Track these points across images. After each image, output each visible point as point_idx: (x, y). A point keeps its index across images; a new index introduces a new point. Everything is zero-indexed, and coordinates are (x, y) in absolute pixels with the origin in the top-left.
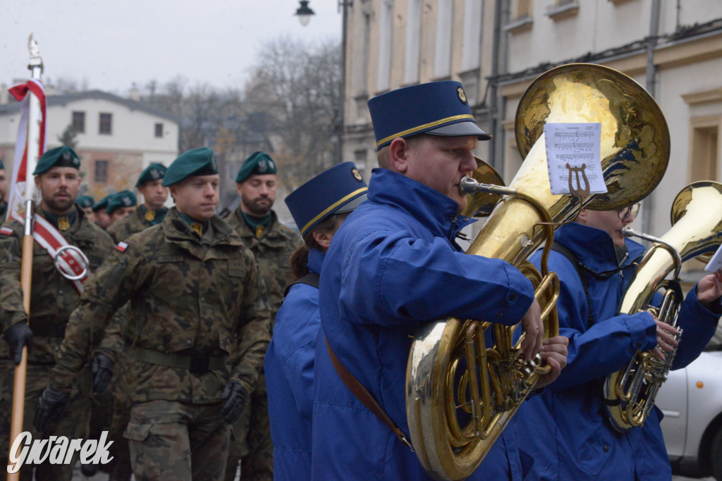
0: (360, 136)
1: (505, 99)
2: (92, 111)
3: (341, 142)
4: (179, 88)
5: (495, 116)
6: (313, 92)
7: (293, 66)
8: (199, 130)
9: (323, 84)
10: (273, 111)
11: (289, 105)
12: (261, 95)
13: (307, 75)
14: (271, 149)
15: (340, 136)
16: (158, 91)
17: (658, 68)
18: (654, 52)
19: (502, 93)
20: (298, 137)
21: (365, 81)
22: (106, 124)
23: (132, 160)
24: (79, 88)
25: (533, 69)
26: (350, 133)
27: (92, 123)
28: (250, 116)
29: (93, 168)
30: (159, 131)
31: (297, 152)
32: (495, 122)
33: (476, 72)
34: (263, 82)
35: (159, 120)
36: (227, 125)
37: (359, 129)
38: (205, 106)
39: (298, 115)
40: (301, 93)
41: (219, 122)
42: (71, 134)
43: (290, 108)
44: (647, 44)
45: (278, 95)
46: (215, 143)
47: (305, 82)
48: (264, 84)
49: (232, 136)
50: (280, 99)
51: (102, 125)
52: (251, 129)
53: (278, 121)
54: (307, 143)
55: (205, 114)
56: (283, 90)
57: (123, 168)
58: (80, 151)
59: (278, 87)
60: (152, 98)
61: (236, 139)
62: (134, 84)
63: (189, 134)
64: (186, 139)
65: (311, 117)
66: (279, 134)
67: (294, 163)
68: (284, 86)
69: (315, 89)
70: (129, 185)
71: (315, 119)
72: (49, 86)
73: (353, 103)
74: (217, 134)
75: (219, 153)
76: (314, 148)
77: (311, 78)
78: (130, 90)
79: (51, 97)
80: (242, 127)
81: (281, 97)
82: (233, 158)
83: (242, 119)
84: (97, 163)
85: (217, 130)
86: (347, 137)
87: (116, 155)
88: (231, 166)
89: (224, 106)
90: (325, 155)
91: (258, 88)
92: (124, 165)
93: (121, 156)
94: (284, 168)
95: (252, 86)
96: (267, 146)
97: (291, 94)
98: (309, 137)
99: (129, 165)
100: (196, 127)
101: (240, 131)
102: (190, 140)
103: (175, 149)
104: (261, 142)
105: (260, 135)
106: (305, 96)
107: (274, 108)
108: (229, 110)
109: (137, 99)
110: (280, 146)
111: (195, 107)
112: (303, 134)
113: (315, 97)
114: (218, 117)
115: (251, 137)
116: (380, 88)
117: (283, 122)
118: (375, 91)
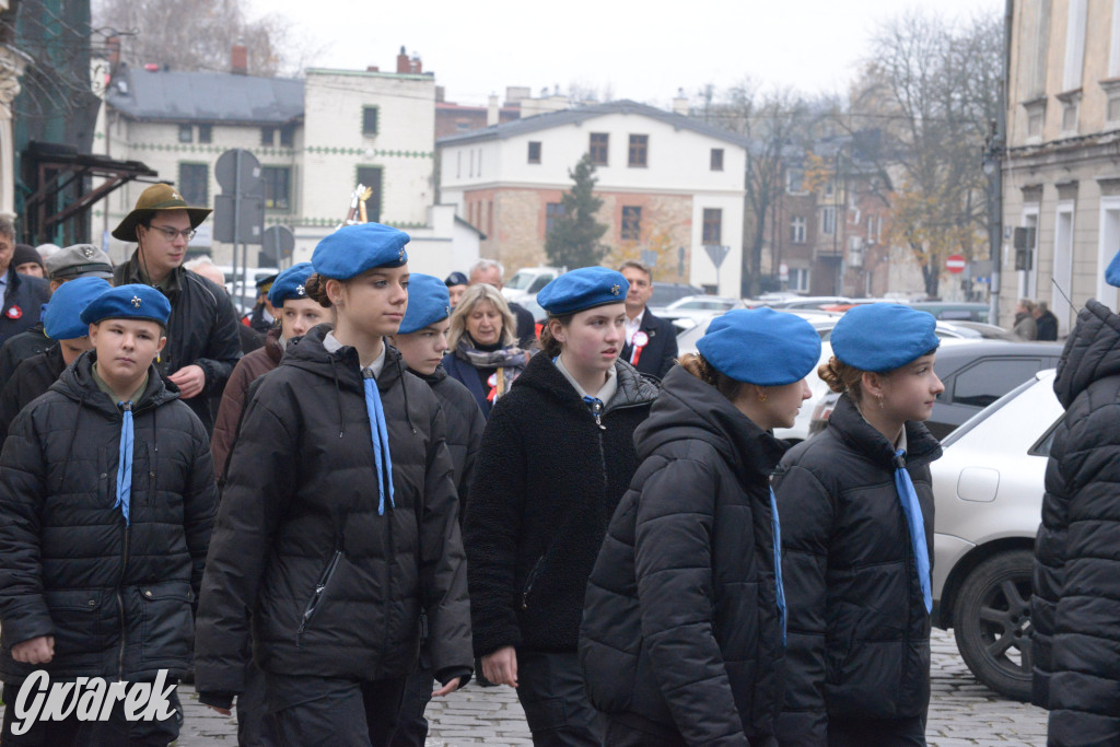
0: (1032, 162)
2: (619, 131)
3: (1001, 172)
4: (748, 96)
6: (957, 96)
7: (926, 56)
8: (777, 157)
9: (972, 83)
10: (893, 127)
11: (918, 116)
12: (874, 102)
13: (949, 71)
14: (889, 186)
15: (1000, 163)
16: (715, 101)
20: (931, 166)
21: (1042, 78)
22: (638, 151)
23: (676, 205)
24: (601, 99)
26: (1014, 158)
27: (618, 150)
28: (853, 134)
29: (620, 217)
30: (717, 159)
31: (929, 190)
34: (878, 82)
35: (717, 145)
36: (820, 150)
37: (1030, 151)
38: (789, 121)
39: (931, 132)
40: (938, 97)
41: (809, 146)
42: (588, 167)
43: (918, 123)
45: (900, 101)
46: (802, 177)
47: (943, 80)
48: (880, 86)
49: (828, 166)
50: (904, 109)
51: (632, 152)
52: (857, 156)
53: (900, 142)
54: (945, 175)
55: (788, 133)
56: (909, 94)
57: (664, 218)
58: (600, 193)
59: (901, 90)
60: (706, 110)
61: (833, 172)
62: (680, 90)
63: (763, 163)
64: (757, 172)
65: (952, 135)
66: (901, 162)
67: (924, 207)
68: (911, 88)
69: (959, 92)
70: (672, 243)
71: (960, 138)
72: (557, 95)
73: (1022, 111)
74: (805, 164)
75: (807, 193)
76: (957, 183)
77: (953, 74)
78: (675, 99)
79: (558, 112)
80: (844, 152)
81: (906, 105)
82: (829, 200)
83: (844, 139)
84: (625, 210)
85: (805, 158)
86: (1010, 164)
87: (653, 198)
88: (826, 212)
89: (816, 121)
90: (974, 194)
91: (870, 91)
92: (666, 214)
93: (660, 199)
94: (908, 215)
95: (860, 89)
96: (882, 181)
97: (921, 100)
98: (948, 167)
99: (671, 214)
100: (772, 154)
101: (840, 159)
102: (763, 174)
103: (741, 187)
104: (873, 175)
105: (872, 164)
106: (943, 102)
107: (895, 122)
108: (824, 127)
109: (685, 113)
110: (904, 181)
111: (771, 123)
112: (938, 161)
113: (959, 104)
114: (806, 138)
115: (857, 167)
116: (1066, 88)
117: (907, 144)
118: (1058, 92)
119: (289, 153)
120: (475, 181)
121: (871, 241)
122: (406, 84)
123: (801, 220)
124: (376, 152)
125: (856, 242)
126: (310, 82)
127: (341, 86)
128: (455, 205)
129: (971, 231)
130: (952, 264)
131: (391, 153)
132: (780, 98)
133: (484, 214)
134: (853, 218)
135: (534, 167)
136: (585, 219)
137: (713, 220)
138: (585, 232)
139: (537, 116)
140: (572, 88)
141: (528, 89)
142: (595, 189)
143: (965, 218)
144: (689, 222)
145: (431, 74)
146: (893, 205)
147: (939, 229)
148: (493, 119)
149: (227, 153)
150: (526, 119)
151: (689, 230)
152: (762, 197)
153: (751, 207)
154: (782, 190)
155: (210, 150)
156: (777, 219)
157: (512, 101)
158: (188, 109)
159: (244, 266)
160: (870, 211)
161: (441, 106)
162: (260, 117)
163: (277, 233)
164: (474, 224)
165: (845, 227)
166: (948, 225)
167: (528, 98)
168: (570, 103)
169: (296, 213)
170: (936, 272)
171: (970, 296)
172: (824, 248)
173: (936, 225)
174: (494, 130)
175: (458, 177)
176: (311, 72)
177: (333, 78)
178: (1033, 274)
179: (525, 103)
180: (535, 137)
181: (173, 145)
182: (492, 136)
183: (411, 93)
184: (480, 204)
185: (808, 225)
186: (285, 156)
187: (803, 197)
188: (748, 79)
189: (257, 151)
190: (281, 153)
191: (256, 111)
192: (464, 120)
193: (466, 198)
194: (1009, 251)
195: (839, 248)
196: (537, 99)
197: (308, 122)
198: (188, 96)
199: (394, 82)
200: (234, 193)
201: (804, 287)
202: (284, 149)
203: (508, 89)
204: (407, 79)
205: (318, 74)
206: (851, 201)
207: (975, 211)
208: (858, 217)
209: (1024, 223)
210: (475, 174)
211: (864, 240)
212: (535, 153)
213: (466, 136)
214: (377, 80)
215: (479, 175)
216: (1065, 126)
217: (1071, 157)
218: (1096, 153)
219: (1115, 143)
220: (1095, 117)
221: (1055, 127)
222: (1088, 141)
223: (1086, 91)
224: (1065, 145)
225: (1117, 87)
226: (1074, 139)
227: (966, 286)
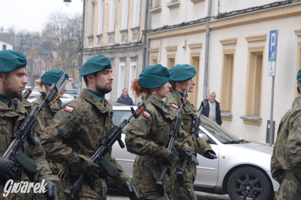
0: (90, 53)
1: (150, 40)
3: (82, 55)
4: (13, 31)
5: (145, 47)
6: (71, 34)
7: (63, 23)
8: (22, 48)
9: (75, 31)
10: (54, 42)
11: (61, 39)
12: (49, 34)
13: (69, 27)
14: (53, 57)
15: (82, 53)
16: (4, 31)
17: (210, 29)
18: (209, 23)
19: (148, 37)
20: (64, 52)
21: (92, 31)
25: (161, 28)
26: (85, 51)
28: (44, 43)
31: (63, 59)
32: (145, 49)
33: (138, 28)
34: (49, 29)
35: (4, 44)
36: (34, 47)
37: (89, 50)
38: (25, 38)
39: (64, 43)
40: (66, 34)
41: (31, 45)
43: (61, 41)
44: (207, 20)
45: (56, 35)
46: (29, 54)
47: (67, 30)
48: (50, 30)
49: (36, 51)
50: (57, 37)
52: (44, 49)
53: (56, 46)
54: (68, 55)
55: (25, 42)
59: (56, 32)
60: (1, 34)
61: (38, 53)
65: (70, 45)
66: (56, 51)
67: (62, 63)
68: (59, 31)
69: (71, 33)
71: (71, 45)
73: (87, 39)
74: (30, 50)
75: (30, 58)
76: (71, 57)
77: (70, 28)
80: (40, 48)
81: (57, 36)
82: (36, 60)
83: (40, 44)
85: (29, 49)
86: (84, 53)
88: (35, 63)
89: (33, 39)
90: (75, 60)
91: (47, 32)
94: (58, 65)
95: (45, 31)
96: (51, 56)
97: (61, 34)
98: (69, 53)
100: (20, 47)
104: (48, 54)
105: (48, 51)
106: (67, 36)
107: (54, 40)
108: (35, 40)
110: (57, 56)
111: (20, 38)
112: (66, 51)
113: (71, 36)
114: (30, 43)
115: (44, 52)
116: (99, 34)
117: (58, 46)
118: (96, 35)
123: (28, 65)
129: (74, 70)
132: (22, 32)
134: (43, 66)
143: (73, 67)
146: (54, 63)
147: (66, 69)
160: (47, 64)
165: (41, 68)
166: (68, 68)
171: (74, 87)
172: (35, 73)
185: (30, 67)
188: (13, 26)
195: (39, 73)
201: (29, 84)
206: (42, 61)
207: (76, 65)
208: (44, 65)
216: (98, 43)
217: (100, 52)
218: (106, 51)
219: (111, 49)
220: (106, 42)
221: (95, 44)
222: (104, 48)
223: (103, 35)
224: (98, 49)
225: (111, 34)
226: (101, 47)
227: (73, 85)
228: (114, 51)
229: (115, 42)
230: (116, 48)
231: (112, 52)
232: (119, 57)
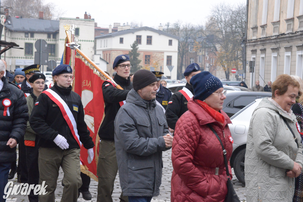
0: (254, 44)
2: (144, 35)
3: (246, 46)
4: (178, 26)
7: (226, 15)
8: (186, 42)
9: (238, 22)
10: (217, 34)
11: (224, 31)
12: (212, 27)
13: (232, 19)
14: (216, 50)
15: (246, 44)
16: (170, 27)
20: (227, 44)
21: (256, 21)
22: (149, 40)
23: (160, 55)
24: (139, 26)
26: (249, 43)
27: (144, 40)
28: (207, 36)
29: (144, 58)
30: (170, 43)
31: (227, 51)
34: (213, 22)
35: (171, 39)
37: (253, 41)
38: (190, 32)
39: (227, 35)
40: (229, 26)
41: (195, 39)
42: (136, 45)
43: (224, 33)
45: (219, 27)
46: (193, 47)
47: (230, 22)
48: (214, 23)
49: (200, 45)
51: (148, 40)
52: (208, 42)
53: (219, 38)
54: (231, 47)
55: (189, 36)
56: (221, 25)
57: (156, 58)
58: (139, 51)
59: (220, 24)
60: (168, 29)
61: (201, 46)
62: (161, 24)
63: (182, 44)
64: (181, 46)
65: (233, 36)
66: (219, 43)
67: (225, 55)
68: (222, 24)
69: (235, 25)
70: (158, 65)
71: (235, 37)
72: (127, 25)
73: (251, 30)
74: (194, 44)
75: (194, 52)
76: (235, 49)
78: (159, 26)
79: (128, 30)
80: (204, 41)
81: (221, 28)
82: (200, 54)
83: (204, 37)
84: (146, 56)
85: (194, 42)
86: (248, 44)
87: (154, 53)
88: (199, 57)
89: (197, 32)
90: (239, 52)
91: (211, 25)
92: (157, 57)
93: (155, 53)
94: (221, 58)
95: (208, 24)
96: (214, 48)
97: (225, 27)
98: (232, 45)
99: (158, 57)
100: (185, 41)
101: (203, 42)
102: (183, 47)
103: (177, 50)
104: (212, 47)
105: (212, 44)
106: (230, 28)
107: (217, 33)
108: (199, 34)
109: (162, 30)
110: (220, 49)
111: (185, 33)
112: (229, 43)
113: (234, 28)
114: (194, 37)
115: (208, 45)
116: (263, 24)
117: (221, 39)
118: (261, 25)
119: (55, 41)
120: (106, 48)
121: (211, 65)
122: (87, 22)
123: (193, 59)
124: (79, 40)
125: (207, 65)
126: (61, 21)
127: (69, 22)
128: (100, 55)
129: (238, 62)
130: (233, 71)
131: (83, 41)
132: (187, 26)
133: (108, 57)
134: (207, 59)
135: (121, 44)
136: (135, 58)
137: (169, 59)
138: (135, 62)
139: (122, 31)
140: (132, 23)
141: (120, 23)
142: (138, 50)
143: (236, 58)
144: (163, 59)
145: (94, 19)
146: (217, 55)
147: (229, 61)
148: (110, 31)
149: (38, 40)
150: (119, 32)
151: (163, 62)
152: (182, 53)
153: (179, 55)
154: (188, 51)
155: (33, 40)
156: (186, 59)
157: (115, 27)
158: (27, 28)
159: (43, 71)
160: (211, 57)
161: (96, 28)
162: (47, 31)
163: (52, 62)
164: (105, 60)
165: (204, 61)
166: (232, 60)
167: (120, 26)
168: (131, 27)
169: (57, 57)
170: (229, 73)
171: (238, 79)
173: (229, 60)
174: (110, 35)
175: (101, 47)
176: (61, 19)
177: (67, 20)
178: (254, 73)
179: (119, 27)
180: (122, 37)
181: (23, 38)
182: (110, 36)
183: (88, 24)
184: (107, 54)
185: (195, 60)
186: (54, 41)
187: (193, 53)
188: (179, 21)
189: (46, 40)
190: (53, 40)
191: (46, 29)
192: (103, 32)
193: (103, 53)
194: (248, 67)
195: (203, 66)
196: (122, 26)
197: (60, 32)
198: (28, 25)
199: (83, 21)
200: (40, 51)
202: (54, 39)
203: (114, 23)
204: (87, 21)
205: (63, 19)
206: (206, 54)
207: (239, 57)
208: (208, 58)
209: (252, 60)
210: (105, 46)
211: (210, 64)
212: (121, 41)
213: (103, 36)
214: (79, 21)
215: (107, 47)
216: (262, 34)
217: (264, 42)
218: (270, 41)
219: (275, 39)
220: (270, 32)
221: (260, 34)
222: (268, 38)
223: (267, 25)
224: (262, 39)
225: (276, 24)
226: (265, 38)
227: (237, 76)
228: (279, 40)
229: (280, 32)
230: (281, 38)
231: (277, 42)
232: (284, 47)
